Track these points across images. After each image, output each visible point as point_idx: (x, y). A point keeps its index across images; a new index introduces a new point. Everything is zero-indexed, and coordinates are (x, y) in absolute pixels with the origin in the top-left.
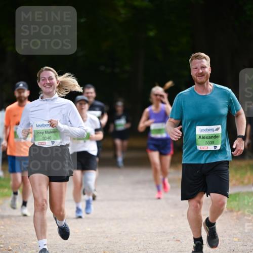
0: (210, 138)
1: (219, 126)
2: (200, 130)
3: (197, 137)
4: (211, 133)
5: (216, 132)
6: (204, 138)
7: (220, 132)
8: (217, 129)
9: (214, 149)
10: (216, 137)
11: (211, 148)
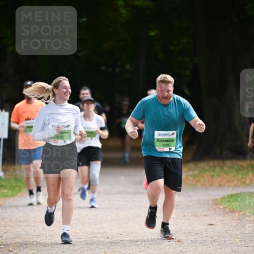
4: (167, 137)
5: (171, 137)
6: (161, 141)
7: (175, 136)
11: (167, 149)
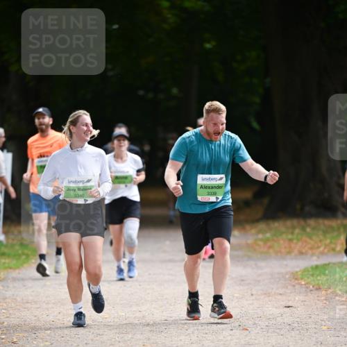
0: (212, 188)
1: (223, 176)
2: (202, 179)
3: (198, 187)
5: (219, 182)
6: (206, 188)
8: (221, 179)
9: (215, 201)
10: (219, 187)
